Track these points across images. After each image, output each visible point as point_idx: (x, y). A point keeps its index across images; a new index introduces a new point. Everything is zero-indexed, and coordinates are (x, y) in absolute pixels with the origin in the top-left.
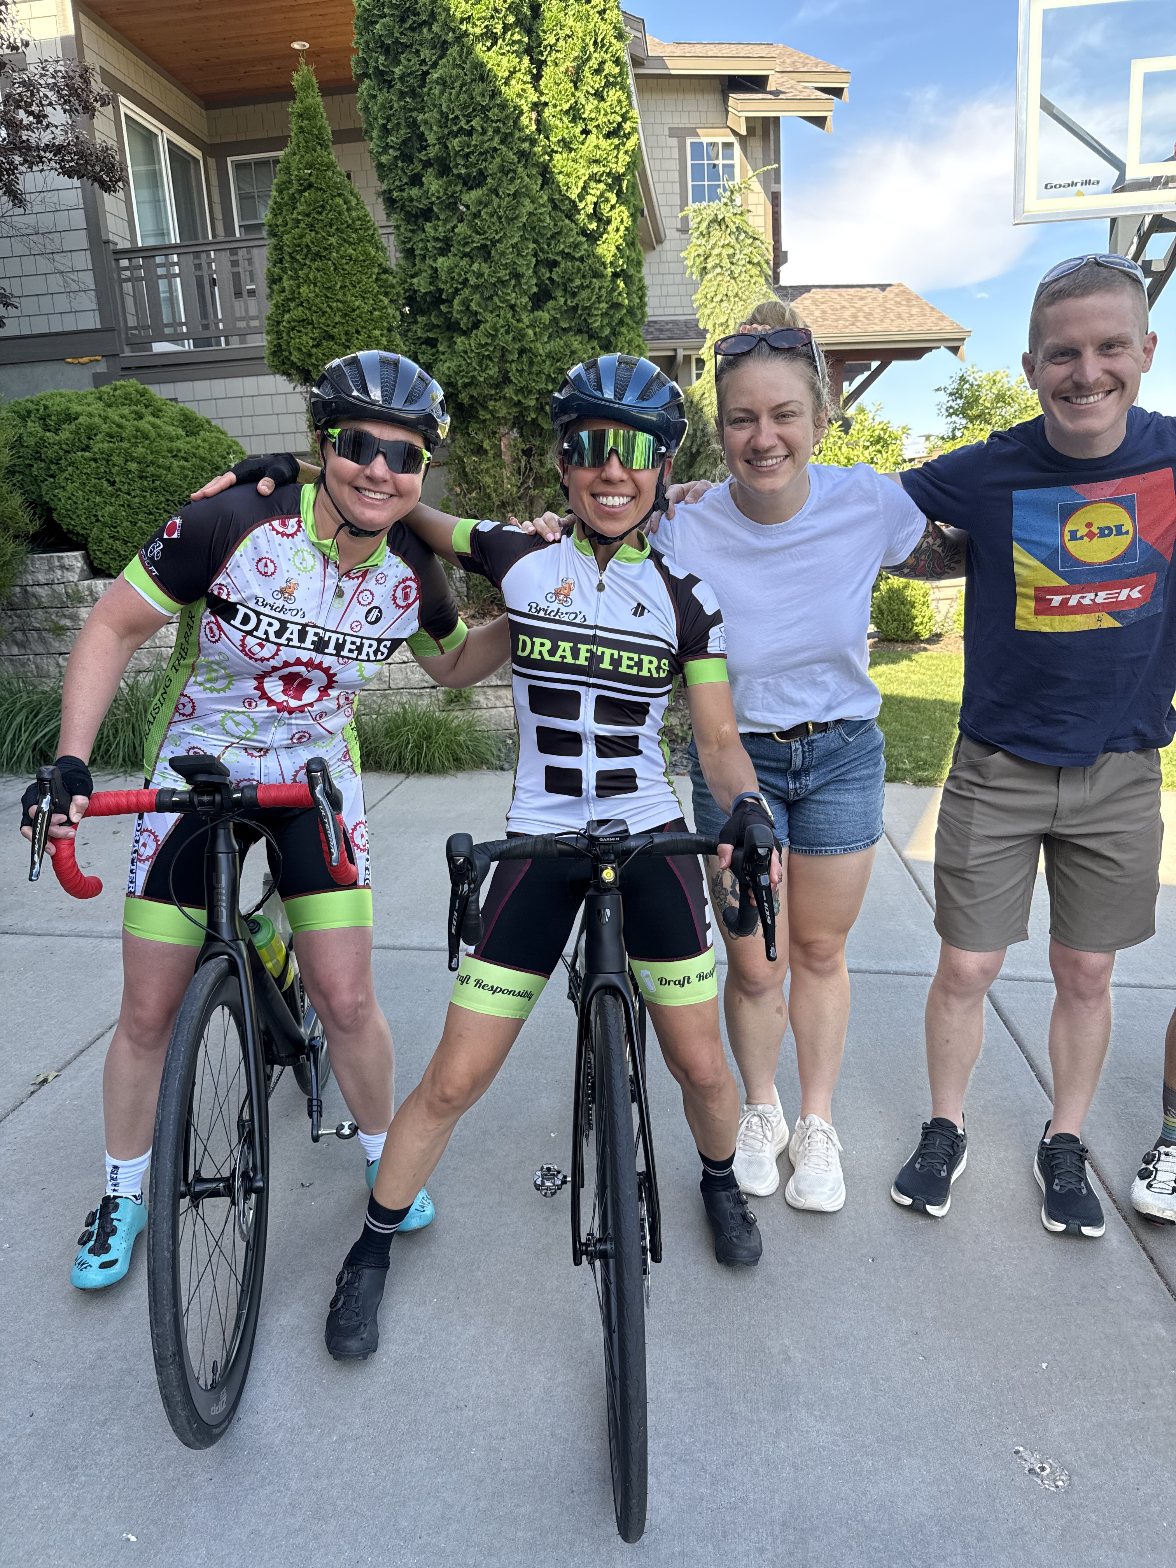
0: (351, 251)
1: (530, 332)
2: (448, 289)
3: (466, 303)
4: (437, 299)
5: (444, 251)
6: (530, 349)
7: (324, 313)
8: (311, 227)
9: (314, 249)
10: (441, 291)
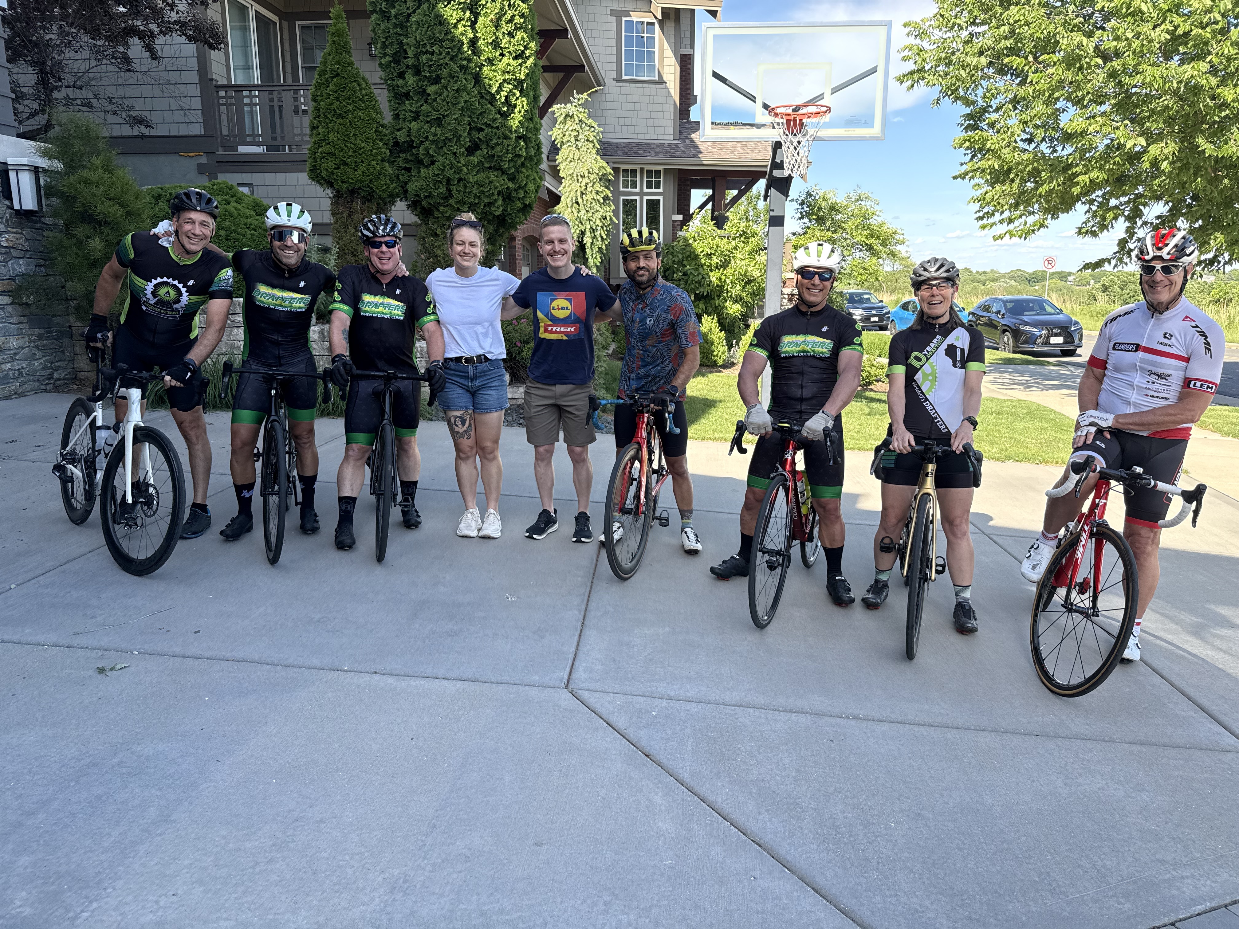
0: (360, 114)
1: (465, 169)
2: (417, 141)
3: (427, 150)
4: (410, 145)
5: (415, 119)
6: (465, 179)
7: (343, 150)
8: (337, 99)
9: (338, 112)
10: (413, 141)
